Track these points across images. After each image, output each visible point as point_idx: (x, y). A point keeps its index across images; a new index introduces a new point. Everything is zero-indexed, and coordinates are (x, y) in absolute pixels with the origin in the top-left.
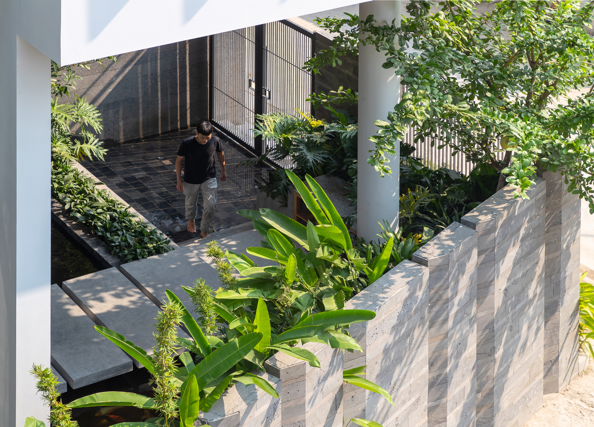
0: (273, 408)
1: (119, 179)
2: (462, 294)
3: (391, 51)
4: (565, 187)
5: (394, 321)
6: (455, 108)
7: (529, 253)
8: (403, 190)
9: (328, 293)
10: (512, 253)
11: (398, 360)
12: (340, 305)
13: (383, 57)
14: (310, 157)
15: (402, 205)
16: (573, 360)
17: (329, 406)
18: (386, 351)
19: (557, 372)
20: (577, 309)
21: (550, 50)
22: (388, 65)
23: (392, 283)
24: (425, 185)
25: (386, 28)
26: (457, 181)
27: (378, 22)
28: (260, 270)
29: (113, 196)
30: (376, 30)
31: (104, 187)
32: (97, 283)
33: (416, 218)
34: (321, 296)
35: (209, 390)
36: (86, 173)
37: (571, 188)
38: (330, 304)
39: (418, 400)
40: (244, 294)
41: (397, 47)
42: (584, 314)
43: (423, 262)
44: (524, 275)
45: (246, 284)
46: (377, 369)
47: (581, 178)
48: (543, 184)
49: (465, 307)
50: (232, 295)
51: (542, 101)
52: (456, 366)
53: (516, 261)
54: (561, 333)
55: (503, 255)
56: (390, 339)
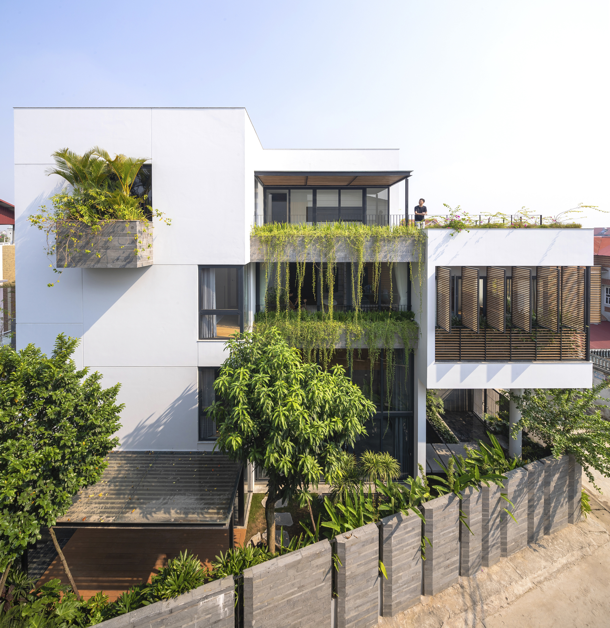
0: (479, 497)
1: (448, 421)
2: (540, 483)
3: (519, 404)
4: (576, 460)
5: (517, 484)
6: (538, 426)
7: (563, 477)
8: (523, 446)
9: (497, 469)
10: (557, 476)
11: (519, 496)
12: (500, 474)
13: (516, 405)
14: (497, 428)
15: (523, 450)
16: (579, 516)
17: (496, 502)
18: (515, 491)
19: (573, 517)
20: (580, 500)
21: (570, 415)
22: (517, 408)
23: (517, 472)
24: (531, 446)
25: (517, 397)
26: (541, 448)
27: (515, 394)
28: (478, 457)
29: (446, 425)
30: (514, 397)
31: (443, 422)
32: (442, 446)
33: (527, 456)
34: (495, 469)
35: (462, 485)
36: (439, 417)
37: (578, 461)
38: (497, 473)
39: (524, 510)
40: (473, 462)
41: (520, 403)
42: (583, 503)
43: (526, 469)
44: (561, 484)
45: (474, 459)
46: (512, 496)
47: (581, 459)
48: (568, 457)
49: (541, 486)
50: (470, 461)
51: (568, 431)
52: (538, 504)
53: (559, 479)
54: (575, 506)
55: (554, 475)
56: (516, 489)
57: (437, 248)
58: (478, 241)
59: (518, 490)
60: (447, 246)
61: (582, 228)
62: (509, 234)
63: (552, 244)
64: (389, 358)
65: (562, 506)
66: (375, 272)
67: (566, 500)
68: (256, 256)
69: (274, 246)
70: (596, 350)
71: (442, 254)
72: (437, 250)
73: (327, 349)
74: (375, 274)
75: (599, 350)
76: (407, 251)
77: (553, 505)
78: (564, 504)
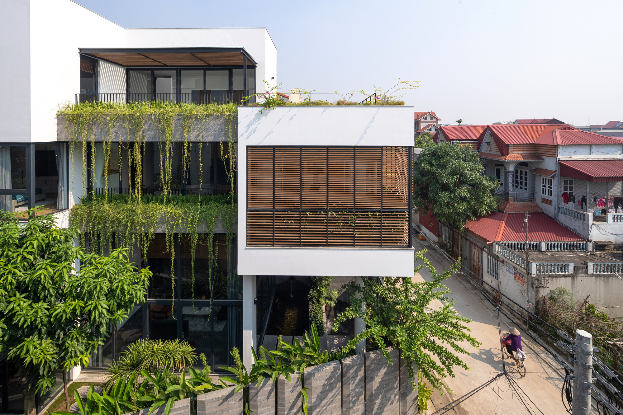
0: (272, 390)
5: (327, 377)
7: (391, 373)
10: (383, 371)
17: (296, 396)
18: (324, 385)
20: (416, 398)
39: (336, 406)
43: (342, 362)
44: (389, 379)
46: (319, 390)
49: (360, 381)
53: (385, 374)
54: (409, 405)
55: (379, 370)
56: (326, 382)
57: (249, 126)
58: (292, 119)
59: (328, 385)
60: (259, 124)
61: (405, 105)
62: (324, 111)
63: (372, 121)
64: (210, 243)
65: (392, 403)
66: (184, 152)
67: (397, 397)
68: (63, 135)
69: (79, 124)
70: (513, 243)
71: (254, 132)
72: (248, 128)
73: (146, 233)
74: (184, 154)
75: (516, 242)
76: (220, 131)
77: (378, 401)
78: (395, 402)
